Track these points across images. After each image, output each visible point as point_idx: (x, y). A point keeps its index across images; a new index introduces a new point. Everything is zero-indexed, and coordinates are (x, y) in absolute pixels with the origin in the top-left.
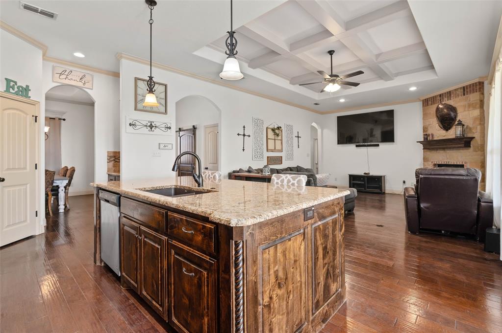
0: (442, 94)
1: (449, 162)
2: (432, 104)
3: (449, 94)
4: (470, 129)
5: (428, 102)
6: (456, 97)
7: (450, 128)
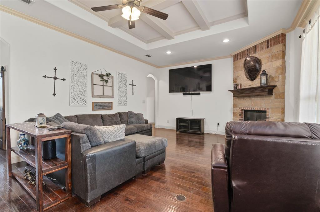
0: (250, 49)
1: (253, 108)
2: (241, 59)
3: (255, 48)
4: (273, 78)
5: (238, 57)
6: (261, 50)
7: (255, 78)
